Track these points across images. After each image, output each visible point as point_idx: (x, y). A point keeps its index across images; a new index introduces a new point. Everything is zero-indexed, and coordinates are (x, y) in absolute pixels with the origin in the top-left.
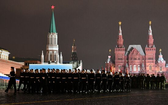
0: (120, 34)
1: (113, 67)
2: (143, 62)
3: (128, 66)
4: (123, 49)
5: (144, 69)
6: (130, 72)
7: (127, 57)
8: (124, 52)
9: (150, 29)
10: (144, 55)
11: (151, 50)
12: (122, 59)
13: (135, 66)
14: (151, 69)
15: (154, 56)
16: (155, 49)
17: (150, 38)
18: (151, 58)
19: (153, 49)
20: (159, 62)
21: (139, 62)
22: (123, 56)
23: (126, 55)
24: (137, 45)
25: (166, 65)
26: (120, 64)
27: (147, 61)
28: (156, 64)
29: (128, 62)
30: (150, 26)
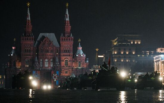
0: (27, 19)
1: (18, 61)
2: (57, 55)
3: (37, 60)
4: (31, 38)
5: (58, 64)
6: (40, 67)
7: (37, 48)
8: (32, 42)
9: (67, 13)
10: (58, 46)
11: (67, 40)
12: (30, 51)
13: (47, 60)
14: (67, 64)
15: (72, 48)
16: (73, 39)
17: (66, 24)
18: (67, 50)
19: (71, 39)
20: (77, 55)
21: (52, 56)
22: (32, 48)
23: (35, 46)
24: (50, 34)
25: (86, 60)
26: (28, 58)
27: (62, 54)
28: (73, 58)
29: (38, 55)
30: (67, 9)
